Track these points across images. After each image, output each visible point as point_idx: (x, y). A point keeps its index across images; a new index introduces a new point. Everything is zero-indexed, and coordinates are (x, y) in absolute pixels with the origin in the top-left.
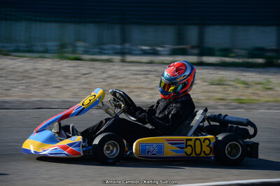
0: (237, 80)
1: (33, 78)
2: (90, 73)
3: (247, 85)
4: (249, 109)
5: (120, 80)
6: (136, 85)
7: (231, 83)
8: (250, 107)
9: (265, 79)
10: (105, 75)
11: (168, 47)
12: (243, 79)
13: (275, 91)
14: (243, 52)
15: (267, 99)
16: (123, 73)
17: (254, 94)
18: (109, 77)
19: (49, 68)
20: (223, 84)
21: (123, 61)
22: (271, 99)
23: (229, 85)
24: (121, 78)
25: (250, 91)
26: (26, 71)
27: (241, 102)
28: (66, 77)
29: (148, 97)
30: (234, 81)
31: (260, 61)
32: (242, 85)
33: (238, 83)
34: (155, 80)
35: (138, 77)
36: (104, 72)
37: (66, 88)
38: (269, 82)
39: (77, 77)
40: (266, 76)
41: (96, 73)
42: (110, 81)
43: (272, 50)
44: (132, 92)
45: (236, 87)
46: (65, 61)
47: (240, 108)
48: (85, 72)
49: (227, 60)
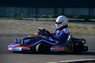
0: (75, 26)
1: (6, 26)
2: (26, 24)
3: (79, 28)
4: (79, 36)
5: (36, 27)
7: (73, 27)
8: (80, 35)
9: (85, 26)
10: (30, 25)
11: (52, 15)
12: (77, 26)
13: (88, 30)
14: (77, 17)
18: (32, 25)
19: (11, 22)
21: (37, 20)
22: (87, 33)
23: (73, 28)
25: (80, 30)
26: (4, 23)
27: (77, 33)
28: (17, 25)
30: (74, 26)
31: (83, 20)
32: (77, 28)
33: (76, 27)
35: (42, 25)
36: (30, 24)
37: (17, 29)
38: (86, 27)
39: (21, 25)
40: (85, 25)
41: (28, 24)
42: (32, 27)
43: (87, 16)
45: (75, 29)
46: (17, 20)
47: (77, 35)
48: (24, 24)
49: (72, 19)
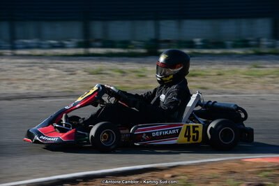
6: (18, 77)
15: (137, 86)
16: (9, 66)
17: (127, 81)
20: (101, 74)
24: (5, 71)
29: (26, 88)
34: (38, 72)
44: (12, 83)
